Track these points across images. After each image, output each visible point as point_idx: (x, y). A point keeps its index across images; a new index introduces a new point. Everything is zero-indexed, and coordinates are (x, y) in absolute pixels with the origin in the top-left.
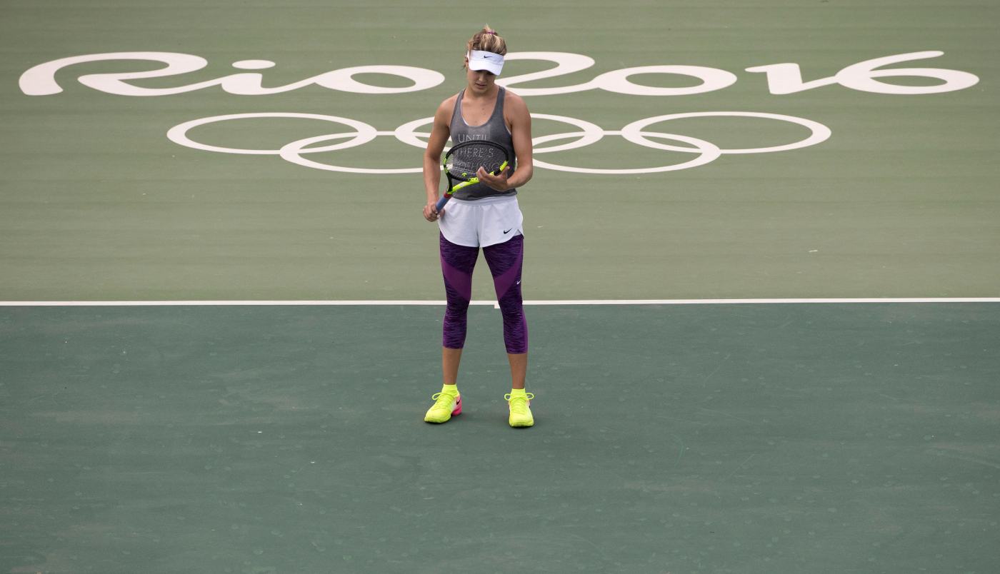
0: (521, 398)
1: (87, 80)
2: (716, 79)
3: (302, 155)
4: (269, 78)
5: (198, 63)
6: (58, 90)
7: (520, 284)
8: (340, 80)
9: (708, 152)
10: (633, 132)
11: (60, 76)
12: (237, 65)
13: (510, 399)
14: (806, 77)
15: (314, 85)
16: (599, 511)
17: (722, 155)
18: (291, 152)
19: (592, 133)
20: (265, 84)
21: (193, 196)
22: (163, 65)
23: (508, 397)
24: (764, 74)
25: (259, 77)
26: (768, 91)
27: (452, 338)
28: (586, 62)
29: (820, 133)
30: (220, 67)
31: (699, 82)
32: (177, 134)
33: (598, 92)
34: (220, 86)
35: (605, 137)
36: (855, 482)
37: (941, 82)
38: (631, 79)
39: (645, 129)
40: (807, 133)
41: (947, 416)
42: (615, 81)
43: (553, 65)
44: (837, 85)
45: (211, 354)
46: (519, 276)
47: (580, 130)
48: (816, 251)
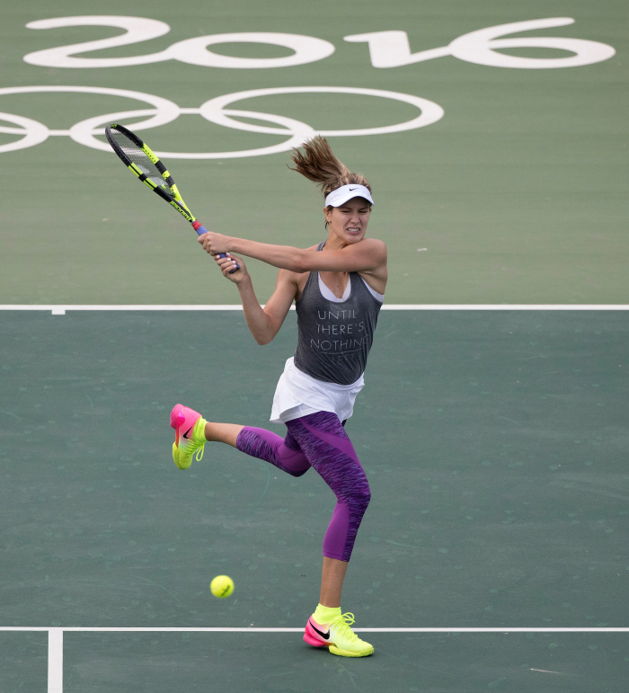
2: (311, 49)
9: (301, 134)
10: (214, 110)
14: (414, 48)
16: (173, 550)
19: (166, 111)
24: (365, 45)
26: (371, 63)
28: (159, 29)
29: (431, 112)
31: (289, 52)
33: (173, 64)
35: (182, 115)
36: (469, 518)
37: (570, 54)
38: (212, 48)
39: (228, 107)
40: (415, 112)
41: (576, 442)
42: (193, 51)
43: (121, 31)
44: (450, 58)
47: (151, 107)
48: (425, 249)
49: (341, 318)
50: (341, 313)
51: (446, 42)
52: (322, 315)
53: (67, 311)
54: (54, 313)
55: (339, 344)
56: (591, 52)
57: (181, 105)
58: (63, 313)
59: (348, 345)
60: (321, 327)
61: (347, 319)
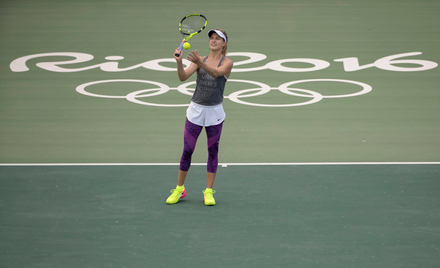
0: (210, 192)
1: (40, 65)
2: (321, 64)
3: (136, 98)
4: (121, 64)
5: (89, 57)
6: (27, 69)
7: (219, 142)
8: (153, 65)
9: (317, 97)
10: (284, 88)
11: (28, 63)
12: (107, 58)
13: (205, 193)
14: (361, 64)
15: (141, 67)
16: (269, 257)
17: (324, 99)
18: (131, 97)
19: (265, 89)
20: (119, 67)
21: (87, 117)
22: (74, 58)
23: (204, 192)
24: (342, 63)
25: (117, 64)
26: (344, 70)
27: (183, 167)
28: (263, 57)
29: (367, 89)
30: (99, 59)
31: (313, 66)
32: (80, 89)
33: (268, 70)
34: (99, 68)
35: (271, 90)
36: (383, 244)
37: (421, 66)
38: (283, 64)
39: (289, 87)
40: (361, 88)
41: (424, 215)
42: (276, 65)
43: (248, 58)
44: (375, 67)
45: (95, 187)
46: (218, 139)
47: (260, 87)
48: (365, 141)
49: (209, 79)
50: (210, 77)
51: (373, 62)
52: (203, 77)
53: (227, 165)
54: (222, 166)
55: (206, 89)
56: (429, 65)
57: (271, 86)
58: (226, 166)
59: (209, 90)
60: (201, 82)
61: (211, 80)
